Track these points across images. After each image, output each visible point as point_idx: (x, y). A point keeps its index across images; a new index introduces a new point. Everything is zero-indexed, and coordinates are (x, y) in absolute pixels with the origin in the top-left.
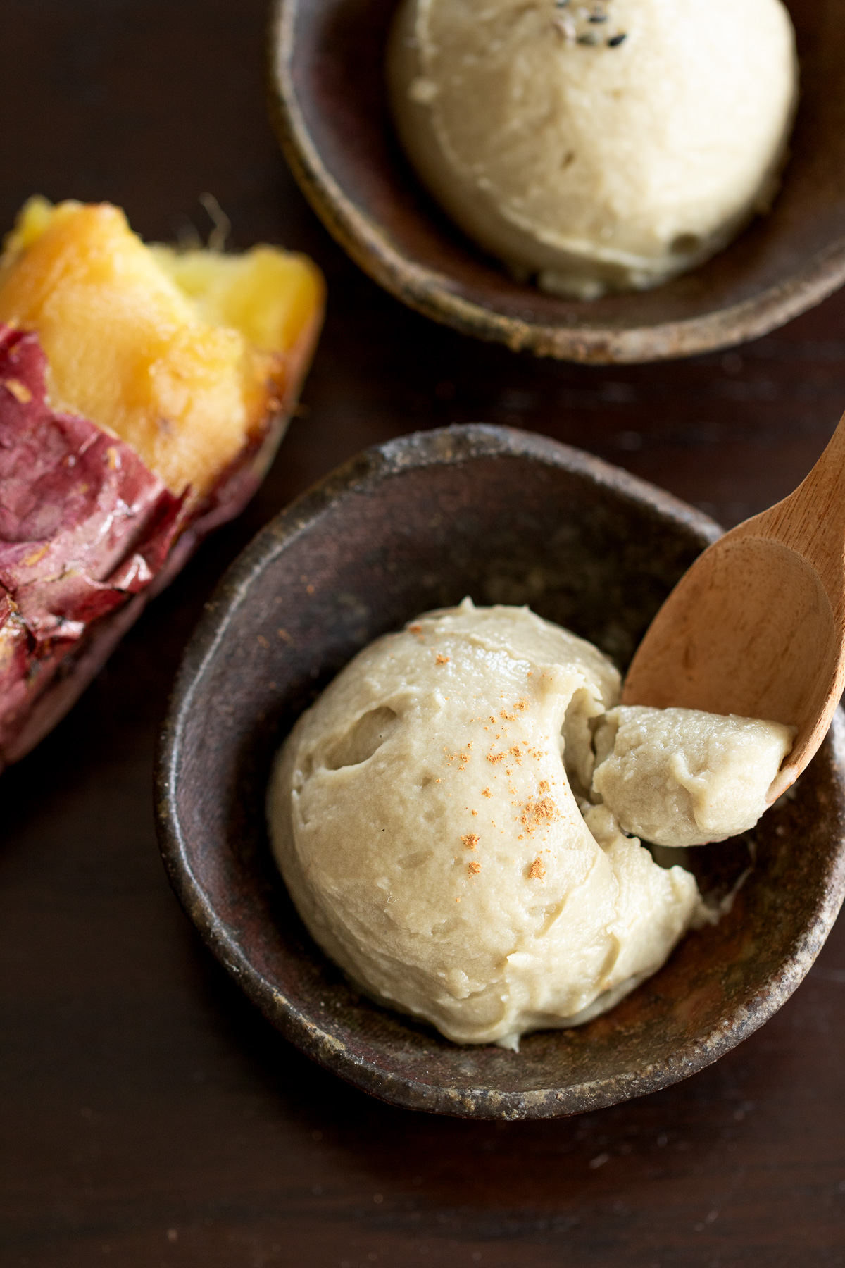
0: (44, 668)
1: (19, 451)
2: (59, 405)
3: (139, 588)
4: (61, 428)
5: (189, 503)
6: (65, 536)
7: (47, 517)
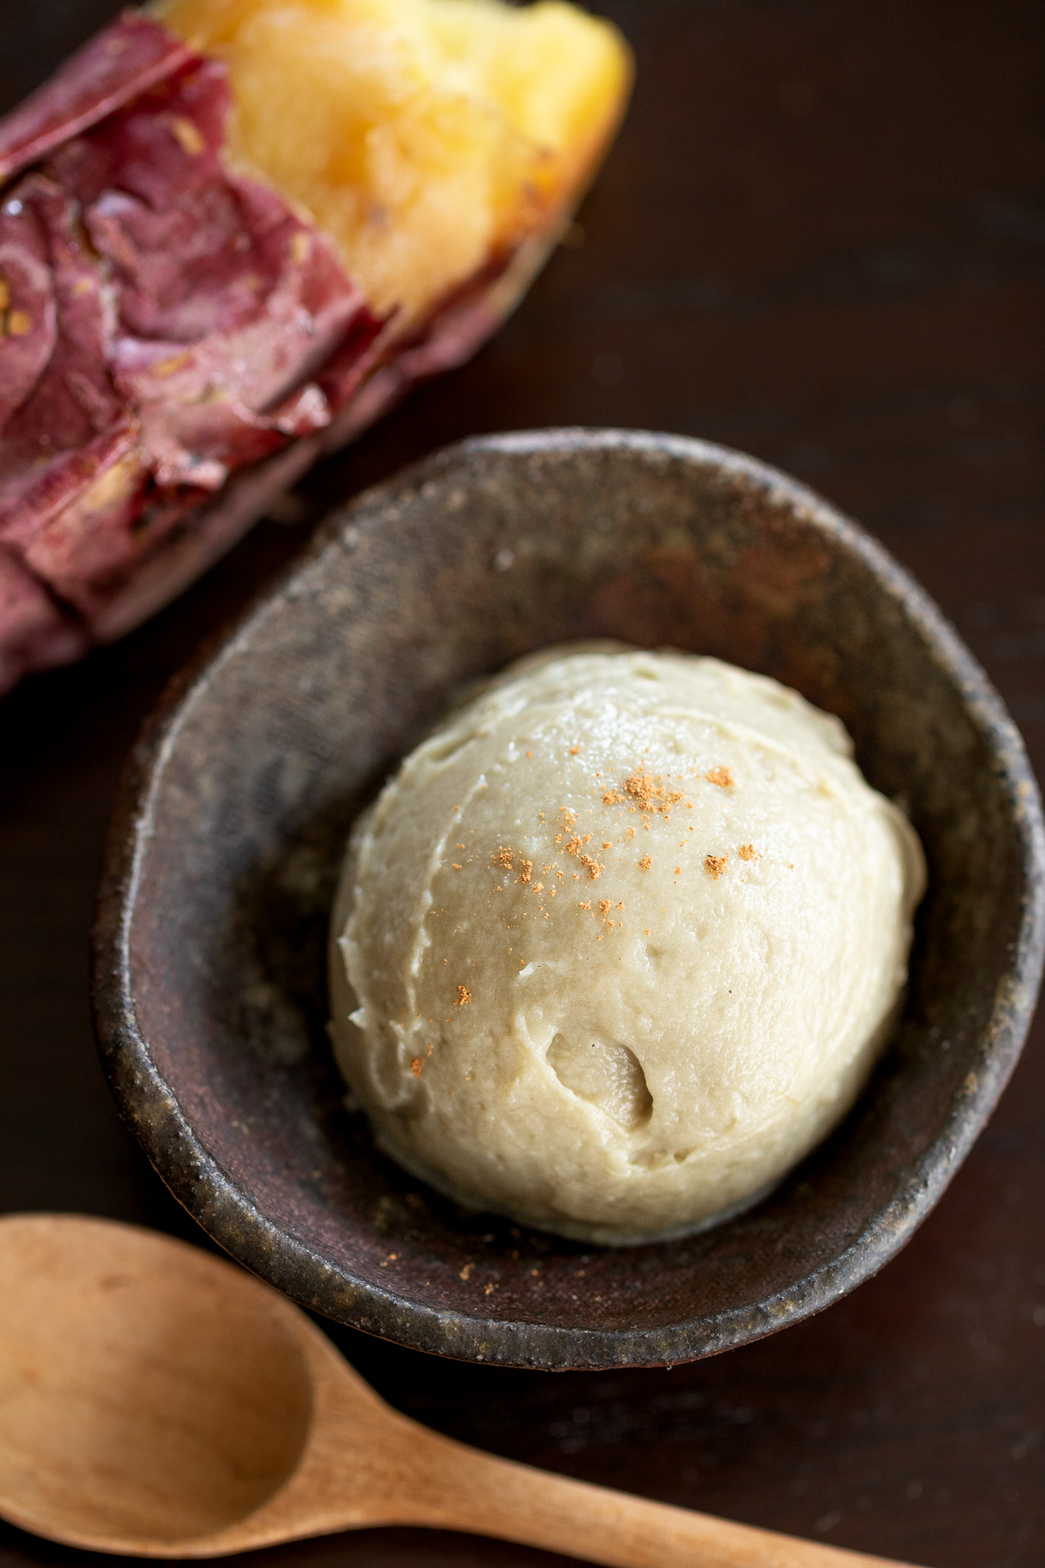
0: (162, 520)
1: (174, 218)
2: (238, 166)
3: (308, 432)
4: (236, 197)
5: (394, 329)
6: (216, 342)
7: (196, 312)
